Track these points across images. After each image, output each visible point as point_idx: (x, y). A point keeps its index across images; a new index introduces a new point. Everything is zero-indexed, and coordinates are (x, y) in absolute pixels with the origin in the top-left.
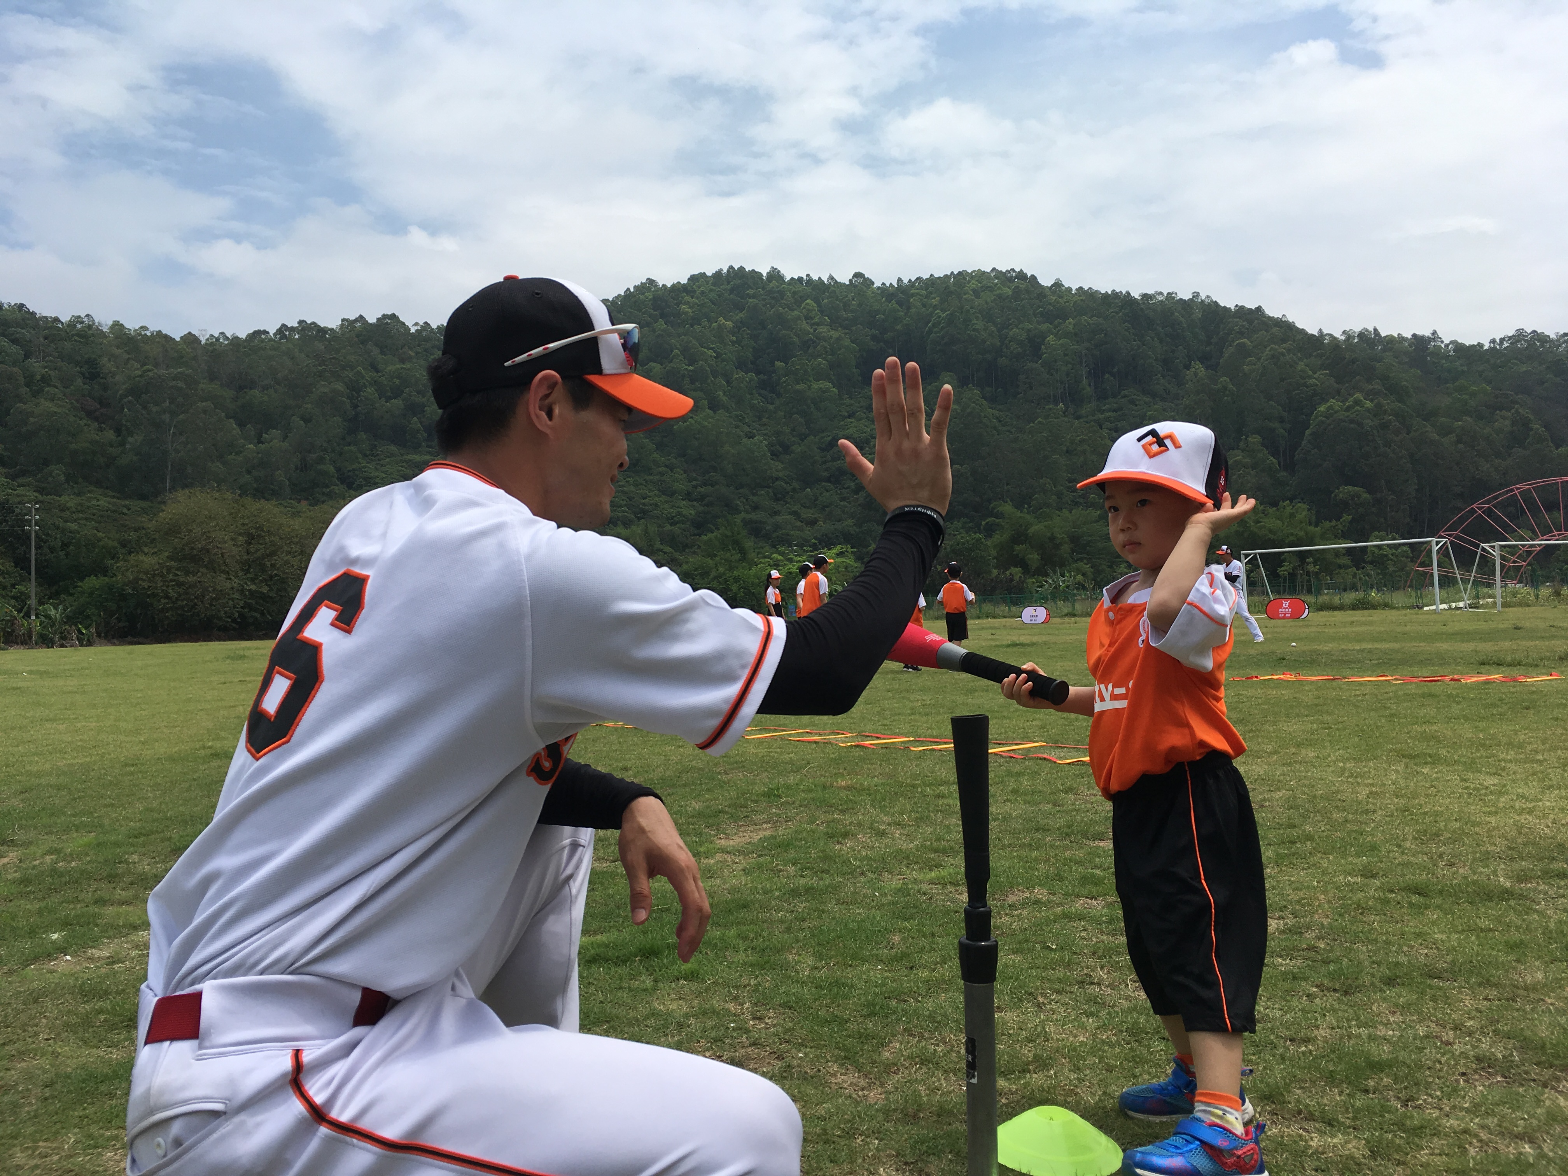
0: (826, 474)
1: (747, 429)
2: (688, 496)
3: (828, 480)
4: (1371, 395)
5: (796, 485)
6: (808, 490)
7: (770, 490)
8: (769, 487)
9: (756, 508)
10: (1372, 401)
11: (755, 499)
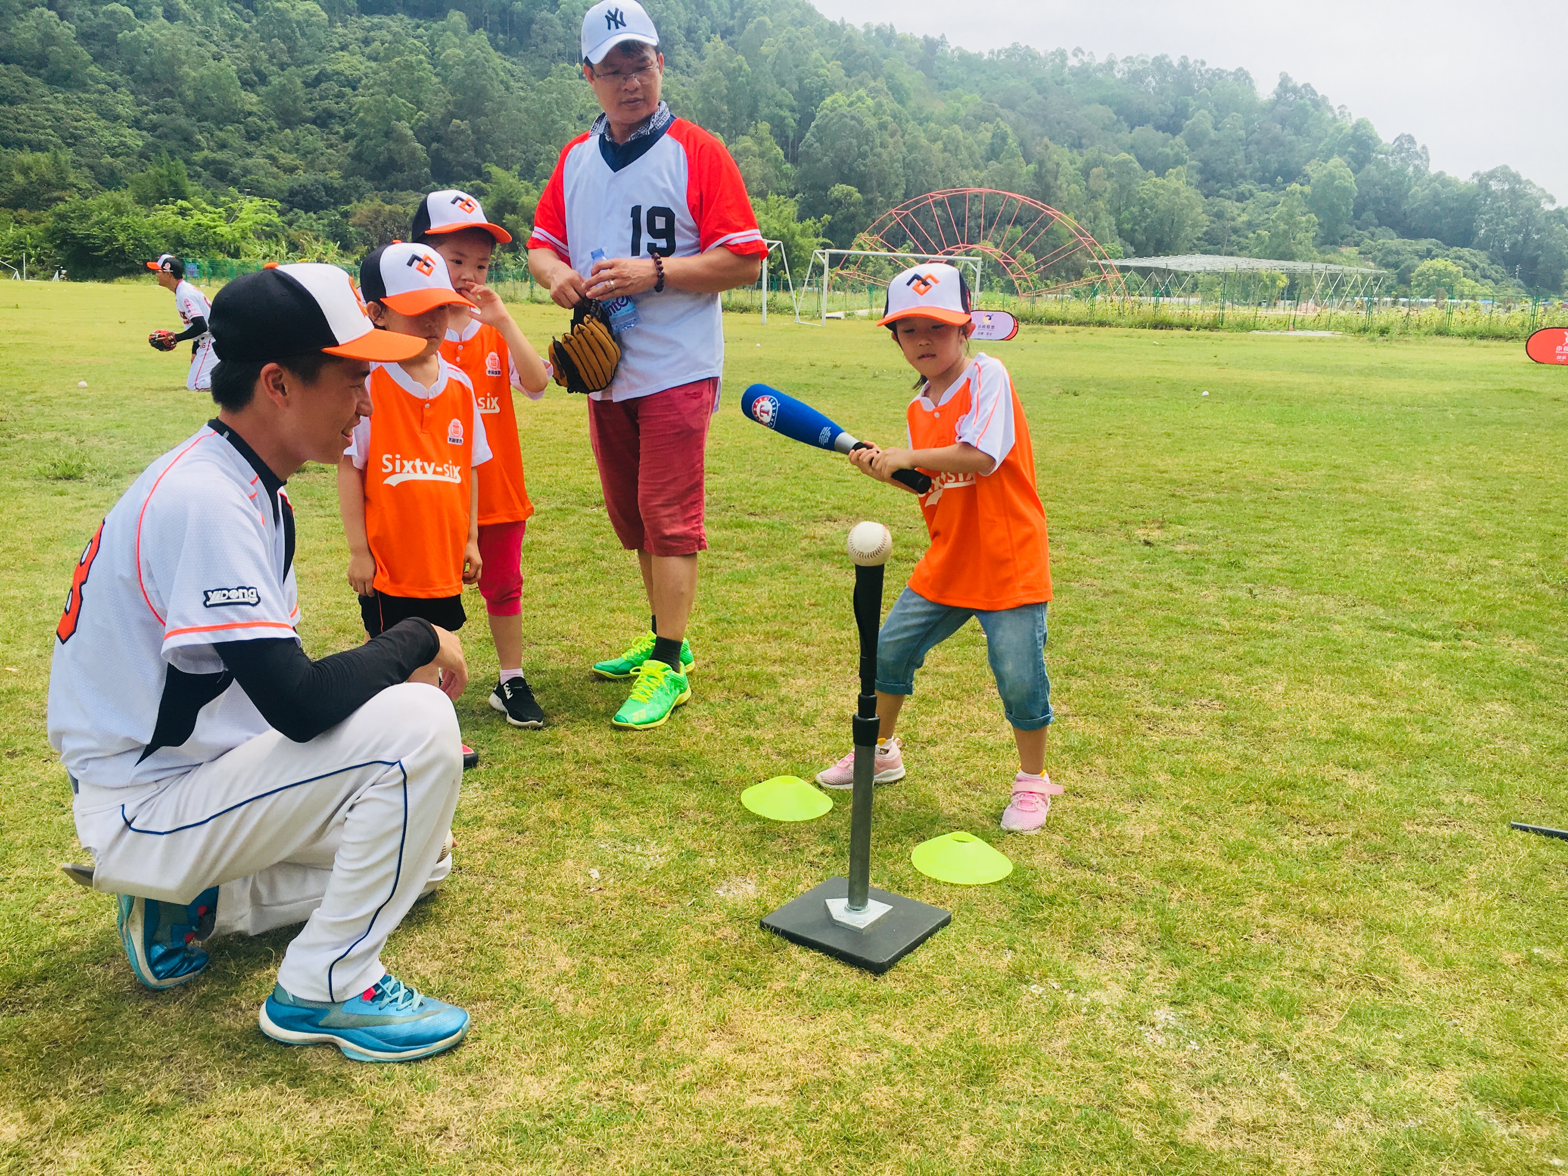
0: (310, 114)
1: (214, 49)
2: (136, 124)
3: (314, 122)
4: (874, 92)
5: (274, 123)
6: (288, 131)
7: (241, 126)
8: (241, 123)
9: (223, 146)
10: (873, 98)
11: (221, 134)
